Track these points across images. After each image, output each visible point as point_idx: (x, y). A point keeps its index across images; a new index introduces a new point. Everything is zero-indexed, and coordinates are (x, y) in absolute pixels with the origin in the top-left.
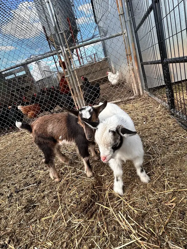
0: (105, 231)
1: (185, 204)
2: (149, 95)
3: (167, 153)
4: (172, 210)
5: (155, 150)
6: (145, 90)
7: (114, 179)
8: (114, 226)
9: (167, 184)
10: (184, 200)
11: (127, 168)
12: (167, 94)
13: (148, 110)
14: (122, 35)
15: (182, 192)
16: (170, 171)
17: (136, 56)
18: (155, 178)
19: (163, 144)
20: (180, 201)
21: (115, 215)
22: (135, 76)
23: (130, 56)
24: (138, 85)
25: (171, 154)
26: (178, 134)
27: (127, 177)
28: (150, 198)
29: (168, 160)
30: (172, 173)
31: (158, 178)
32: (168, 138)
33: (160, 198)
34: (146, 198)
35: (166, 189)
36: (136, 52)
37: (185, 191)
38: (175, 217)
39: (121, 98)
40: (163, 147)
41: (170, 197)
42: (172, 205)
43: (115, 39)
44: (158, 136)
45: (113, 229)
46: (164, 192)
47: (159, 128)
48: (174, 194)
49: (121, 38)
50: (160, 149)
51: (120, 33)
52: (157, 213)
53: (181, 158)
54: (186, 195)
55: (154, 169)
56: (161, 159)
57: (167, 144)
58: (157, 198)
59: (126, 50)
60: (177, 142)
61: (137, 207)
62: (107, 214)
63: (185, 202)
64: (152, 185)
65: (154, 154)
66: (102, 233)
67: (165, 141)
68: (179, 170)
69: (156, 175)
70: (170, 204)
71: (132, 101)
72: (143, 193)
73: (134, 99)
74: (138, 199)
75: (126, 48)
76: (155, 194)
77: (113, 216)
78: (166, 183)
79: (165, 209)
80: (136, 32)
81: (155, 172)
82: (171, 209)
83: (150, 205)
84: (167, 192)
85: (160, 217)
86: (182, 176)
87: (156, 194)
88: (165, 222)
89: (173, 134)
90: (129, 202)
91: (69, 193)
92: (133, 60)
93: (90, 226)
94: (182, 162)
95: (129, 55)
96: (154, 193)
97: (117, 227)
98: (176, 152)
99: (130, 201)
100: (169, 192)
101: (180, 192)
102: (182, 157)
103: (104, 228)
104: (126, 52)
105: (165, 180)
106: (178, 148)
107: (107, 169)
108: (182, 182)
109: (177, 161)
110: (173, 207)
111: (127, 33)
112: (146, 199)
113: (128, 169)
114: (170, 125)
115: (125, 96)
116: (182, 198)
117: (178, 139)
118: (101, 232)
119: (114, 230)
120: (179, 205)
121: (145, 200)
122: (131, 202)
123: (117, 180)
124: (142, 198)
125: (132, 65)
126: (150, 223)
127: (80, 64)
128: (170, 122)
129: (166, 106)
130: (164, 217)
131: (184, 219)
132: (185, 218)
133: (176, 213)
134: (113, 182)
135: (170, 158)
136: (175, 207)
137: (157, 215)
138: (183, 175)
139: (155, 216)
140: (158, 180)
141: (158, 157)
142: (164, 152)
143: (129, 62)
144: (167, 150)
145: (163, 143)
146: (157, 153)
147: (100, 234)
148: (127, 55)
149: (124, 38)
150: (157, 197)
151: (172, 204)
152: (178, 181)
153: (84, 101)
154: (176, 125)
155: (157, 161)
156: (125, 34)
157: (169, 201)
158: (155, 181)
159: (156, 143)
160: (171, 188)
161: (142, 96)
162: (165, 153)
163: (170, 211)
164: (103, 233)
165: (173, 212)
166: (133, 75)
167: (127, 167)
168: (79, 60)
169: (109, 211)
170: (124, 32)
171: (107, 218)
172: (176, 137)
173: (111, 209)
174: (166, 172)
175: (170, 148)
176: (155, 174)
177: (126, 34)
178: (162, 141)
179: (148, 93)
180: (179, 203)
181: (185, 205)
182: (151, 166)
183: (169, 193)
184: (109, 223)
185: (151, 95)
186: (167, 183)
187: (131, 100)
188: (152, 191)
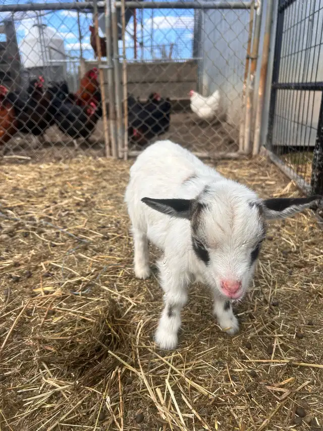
0: (119, 420)
1: (308, 394)
2: (272, 158)
3: (288, 284)
4: (278, 403)
5: (264, 271)
6: (264, 146)
7: (161, 311)
8: (142, 411)
9: (277, 346)
10: (309, 387)
11: (194, 294)
12: (315, 160)
13: (262, 188)
14: (249, 10)
15: (307, 369)
16: (289, 320)
17: (266, 67)
18: (253, 327)
19: (283, 263)
20: (300, 388)
21: (149, 389)
22: (252, 109)
23: (254, 61)
24: (252, 131)
25: (296, 287)
26: (318, 250)
27: (192, 313)
28: (235, 367)
29: (288, 298)
30: (291, 326)
31: (260, 330)
32: (296, 252)
33: (256, 371)
34: (226, 365)
35: (273, 355)
36: (268, 57)
37: (314, 368)
38: (283, 419)
39: (209, 150)
40: (282, 269)
41: (281, 374)
42: (282, 393)
43: (230, 15)
44: (275, 244)
45: (138, 420)
46: (269, 361)
47: (279, 229)
48: (289, 369)
49: (245, 17)
50: (273, 272)
51: (247, 3)
52: (244, 403)
53: (316, 299)
54: (313, 377)
55: (255, 309)
56: (272, 291)
57: (291, 265)
58: (249, 371)
59: (249, 47)
60: (313, 265)
61: (201, 380)
62: (130, 383)
63: (310, 391)
64: (244, 341)
65: (261, 278)
66: (111, 422)
67: (287, 258)
68: (308, 322)
69: (256, 322)
70: (279, 389)
71: (231, 163)
72: (221, 354)
73: (236, 159)
74: (207, 365)
75: (250, 41)
76: (247, 361)
77: (144, 388)
78: (276, 343)
79: (264, 398)
80: (281, 11)
81: (256, 315)
82: (278, 401)
83: (232, 383)
84: (274, 363)
85: (249, 412)
86: (312, 337)
87: (250, 363)
88: (258, 424)
89: (307, 247)
90: (186, 367)
91: (51, 319)
92: (258, 73)
93: (83, 402)
94: (316, 307)
95: (252, 59)
96: (246, 359)
97: (148, 416)
98: (307, 285)
99: (187, 364)
100: (278, 363)
101: (302, 368)
102: (318, 296)
103: (117, 413)
104: (249, 50)
105: (274, 338)
106: (313, 279)
107: (149, 287)
108: (311, 348)
109: (307, 303)
110: (283, 397)
111: (262, 10)
112: (225, 368)
113: (196, 296)
114: (303, 227)
115: (219, 149)
116: (304, 382)
117: (316, 260)
118: (108, 420)
119: (139, 422)
120: (295, 395)
121: (223, 369)
122: (190, 368)
123: (170, 314)
124: (217, 363)
125: (253, 84)
126: (225, 421)
127: (135, 56)
128: (305, 222)
129: (304, 188)
130: (259, 414)
131: (301, 425)
132: (304, 424)
133: (286, 410)
134: (158, 317)
135: (291, 294)
136: (286, 398)
137: (243, 407)
138: (315, 334)
139: (238, 407)
140: (259, 333)
141: (266, 287)
142: (282, 280)
143: (249, 74)
144: (290, 277)
145: (282, 260)
146: (266, 278)
147: (105, 424)
148: (248, 58)
149: (252, 16)
150: (251, 369)
151: (282, 390)
152: (302, 345)
153: (126, 134)
154: (316, 231)
155: (263, 293)
156: (256, 8)
157: (276, 382)
158: (252, 334)
159: (268, 256)
160: (285, 356)
161: (256, 156)
162: (282, 282)
163: (274, 405)
164: (114, 422)
165: (280, 408)
166: (248, 106)
167: (195, 292)
168: (135, 47)
169: (135, 377)
170: (256, 4)
171: (129, 390)
172: (311, 255)
173: (142, 374)
174: (279, 320)
175: (296, 273)
176: (254, 318)
177: (259, 10)
178: (280, 256)
179: (270, 153)
180: (298, 390)
181: (307, 398)
182: (250, 301)
183: (279, 365)
184: (131, 403)
185: (275, 158)
186: (278, 344)
187: (230, 159)
188: (242, 353)
